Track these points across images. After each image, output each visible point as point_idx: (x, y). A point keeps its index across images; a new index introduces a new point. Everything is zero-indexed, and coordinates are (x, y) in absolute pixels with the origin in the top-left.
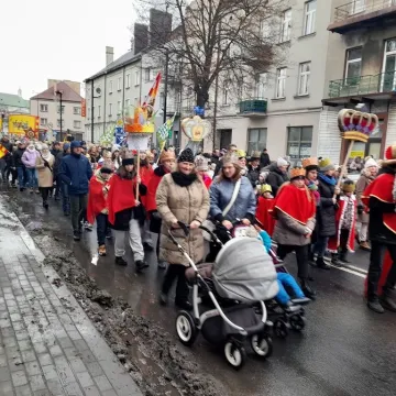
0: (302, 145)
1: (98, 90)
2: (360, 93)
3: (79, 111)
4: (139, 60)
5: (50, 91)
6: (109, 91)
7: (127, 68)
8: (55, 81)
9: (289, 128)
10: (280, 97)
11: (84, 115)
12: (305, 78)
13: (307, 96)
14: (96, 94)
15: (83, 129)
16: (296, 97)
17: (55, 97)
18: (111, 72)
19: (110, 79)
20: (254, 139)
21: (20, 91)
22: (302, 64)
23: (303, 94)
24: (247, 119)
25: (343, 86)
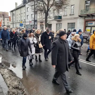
0: (72, 28)
2: (90, 13)
3: (9, 20)
4: (25, 6)
5: (0, 14)
6: (17, 14)
7: (22, 8)
8: (2, 12)
9: (68, 23)
10: (66, 15)
12: (73, 9)
13: (73, 15)
14: (13, 15)
15: (10, 24)
16: (70, 15)
18: (17, 9)
19: (17, 11)
22: (72, 6)
23: (72, 14)
24: (56, 21)
25: (84, 11)
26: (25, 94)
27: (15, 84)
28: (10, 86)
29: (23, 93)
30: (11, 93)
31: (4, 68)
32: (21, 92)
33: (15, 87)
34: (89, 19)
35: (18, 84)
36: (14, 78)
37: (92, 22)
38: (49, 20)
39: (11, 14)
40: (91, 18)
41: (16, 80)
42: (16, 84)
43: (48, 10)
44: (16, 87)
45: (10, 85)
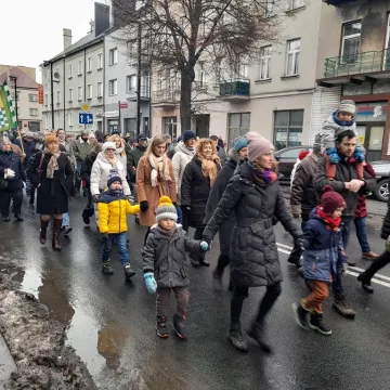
0: (292, 130)
1: (57, 75)
2: (362, 71)
3: (35, 98)
4: (102, 41)
5: (2, 76)
6: (68, 76)
7: (88, 51)
8: (8, 66)
9: (276, 112)
10: (265, 78)
11: (41, 101)
12: (294, 56)
13: (297, 77)
14: (54, 79)
15: (40, 117)
16: (284, 78)
19: (70, 62)
20: (235, 124)
22: (289, 41)
23: (292, 74)
24: (227, 103)
25: (339, 64)
26: (77, 385)
27: (41, 348)
28: (22, 355)
29: (71, 381)
30: (23, 380)
31: (5, 288)
32: (64, 378)
33: (39, 357)
35: (55, 349)
36: (40, 325)
37: (371, 105)
38: (198, 98)
39: (44, 74)
40: (367, 92)
41: (48, 334)
42: (46, 348)
43: (194, 58)
44: (45, 359)
45: (21, 350)
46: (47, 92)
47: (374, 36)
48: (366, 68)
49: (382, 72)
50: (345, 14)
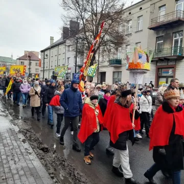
1: (47, 55)
2: (163, 56)
3: (38, 64)
4: (65, 42)
5: (25, 56)
7: (60, 46)
11: (40, 66)
14: (46, 57)
15: (39, 72)
17: (28, 58)
18: (52, 47)
19: (52, 50)
20: (116, 76)
21: (12, 56)
22: (137, 43)
24: (113, 68)
25: (155, 53)
34: (163, 64)
37: (168, 69)
39: (41, 55)
40: (166, 64)
46: (42, 62)
47: (168, 42)
48: (165, 54)
49: (171, 56)
50: (157, 33)
